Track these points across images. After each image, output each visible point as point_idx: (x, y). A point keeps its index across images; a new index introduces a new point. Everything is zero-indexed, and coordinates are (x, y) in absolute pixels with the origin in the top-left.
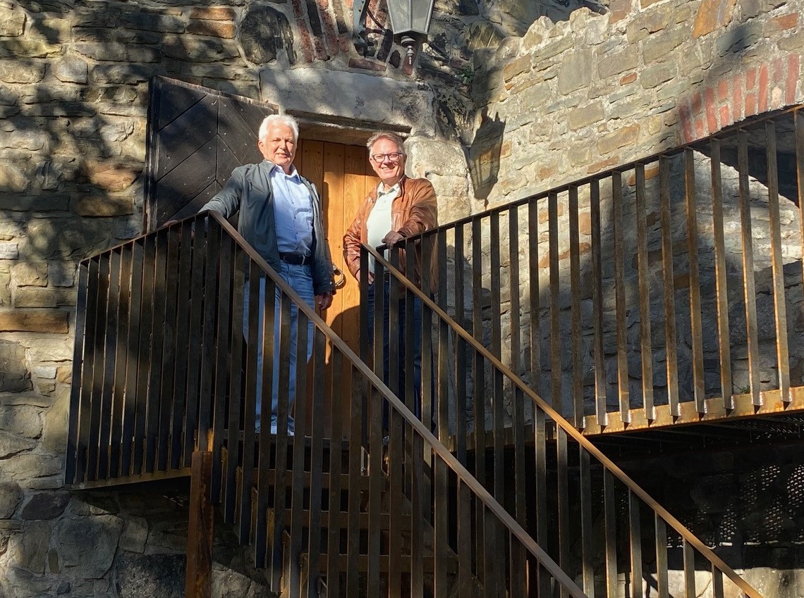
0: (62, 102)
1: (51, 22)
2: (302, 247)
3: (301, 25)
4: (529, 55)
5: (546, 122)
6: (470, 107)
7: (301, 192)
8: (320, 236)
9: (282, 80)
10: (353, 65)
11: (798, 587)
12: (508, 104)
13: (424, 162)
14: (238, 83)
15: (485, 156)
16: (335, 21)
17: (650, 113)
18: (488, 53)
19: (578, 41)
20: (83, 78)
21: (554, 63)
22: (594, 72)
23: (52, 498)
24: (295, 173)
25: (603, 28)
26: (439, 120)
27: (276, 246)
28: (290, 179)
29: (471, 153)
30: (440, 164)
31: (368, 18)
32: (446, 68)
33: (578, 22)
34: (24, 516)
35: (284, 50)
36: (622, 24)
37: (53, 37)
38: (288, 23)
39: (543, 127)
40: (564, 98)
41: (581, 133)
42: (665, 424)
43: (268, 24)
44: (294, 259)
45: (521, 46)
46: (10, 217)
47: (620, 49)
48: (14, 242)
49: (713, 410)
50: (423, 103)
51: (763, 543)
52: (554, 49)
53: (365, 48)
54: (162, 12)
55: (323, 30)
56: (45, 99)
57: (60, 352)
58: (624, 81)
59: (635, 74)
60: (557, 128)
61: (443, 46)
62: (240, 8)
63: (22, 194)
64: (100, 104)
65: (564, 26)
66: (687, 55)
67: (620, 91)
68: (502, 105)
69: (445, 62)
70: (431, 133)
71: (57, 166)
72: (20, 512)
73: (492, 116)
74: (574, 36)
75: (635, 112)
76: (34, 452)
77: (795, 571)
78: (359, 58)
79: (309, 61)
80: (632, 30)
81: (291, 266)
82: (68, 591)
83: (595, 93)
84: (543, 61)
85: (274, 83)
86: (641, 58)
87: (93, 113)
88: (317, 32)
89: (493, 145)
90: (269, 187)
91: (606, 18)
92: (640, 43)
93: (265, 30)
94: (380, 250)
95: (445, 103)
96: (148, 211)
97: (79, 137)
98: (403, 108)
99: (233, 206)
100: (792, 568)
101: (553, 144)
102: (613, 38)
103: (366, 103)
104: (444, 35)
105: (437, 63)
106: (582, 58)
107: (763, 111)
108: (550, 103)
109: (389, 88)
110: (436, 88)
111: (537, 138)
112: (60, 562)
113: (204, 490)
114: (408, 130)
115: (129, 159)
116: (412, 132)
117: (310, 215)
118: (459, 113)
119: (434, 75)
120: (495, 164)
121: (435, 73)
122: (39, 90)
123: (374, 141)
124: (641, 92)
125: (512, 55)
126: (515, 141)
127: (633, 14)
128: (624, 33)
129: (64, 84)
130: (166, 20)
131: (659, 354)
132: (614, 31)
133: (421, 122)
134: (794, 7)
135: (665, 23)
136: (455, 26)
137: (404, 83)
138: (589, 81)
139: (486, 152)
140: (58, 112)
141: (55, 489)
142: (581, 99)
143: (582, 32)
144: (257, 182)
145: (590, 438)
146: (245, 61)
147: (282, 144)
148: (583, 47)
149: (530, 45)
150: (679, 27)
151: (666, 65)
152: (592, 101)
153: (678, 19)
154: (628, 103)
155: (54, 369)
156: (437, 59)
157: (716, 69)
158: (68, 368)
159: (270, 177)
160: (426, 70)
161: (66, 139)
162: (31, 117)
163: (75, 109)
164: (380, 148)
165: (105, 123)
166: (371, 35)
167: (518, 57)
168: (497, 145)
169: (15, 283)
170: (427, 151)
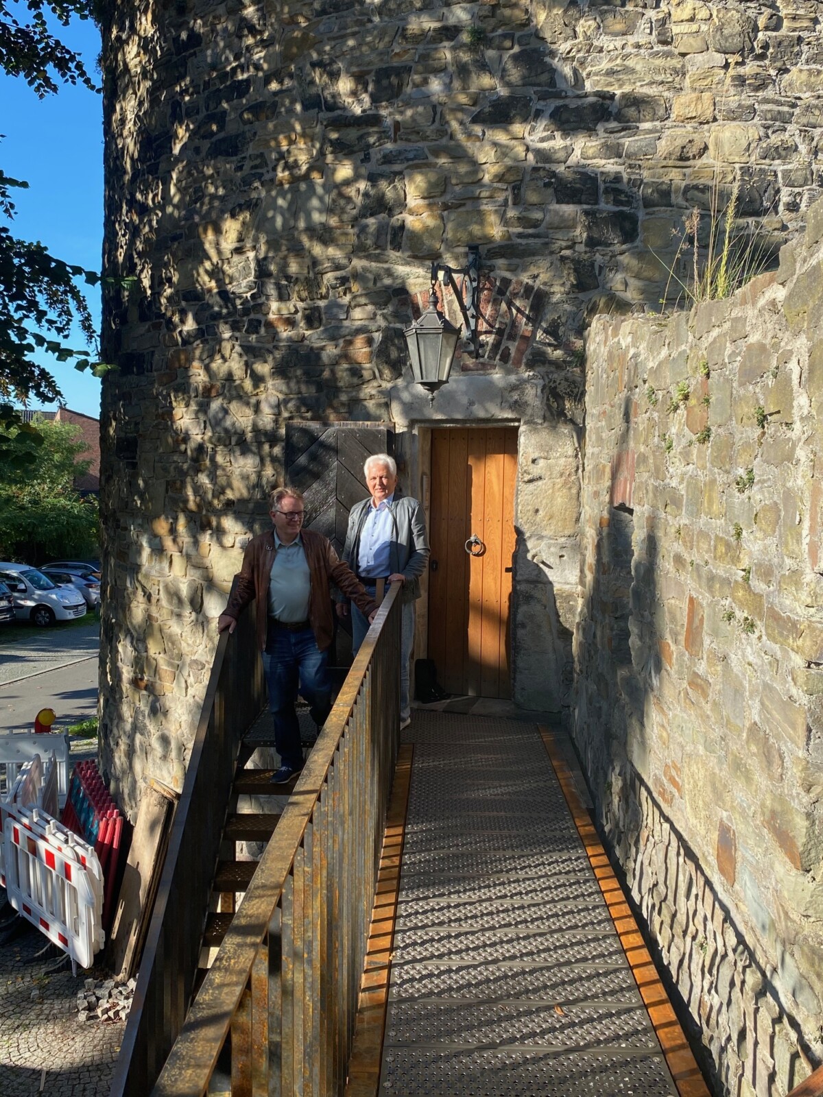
1: (259, 368)
6: (582, 388)
10: (465, 369)
13: (531, 450)
14: (372, 403)
20: (275, 410)
26: (548, 406)
30: (548, 449)
32: (558, 353)
37: (259, 381)
43: (395, 344)
50: (532, 392)
53: (477, 351)
54: (323, 348)
56: (257, 430)
58: (604, 415)
59: (606, 411)
61: (558, 328)
62: (377, 334)
63: (247, 501)
67: (603, 424)
69: (558, 346)
70: (540, 420)
71: (264, 481)
75: (605, 451)
78: (471, 362)
85: (399, 399)
93: (392, 351)
95: (556, 387)
98: (512, 401)
103: (477, 403)
104: (560, 317)
105: (549, 350)
109: (498, 384)
110: (546, 375)
114: (518, 420)
116: (523, 422)
118: (570, 396)
119: (545, 363)
121: (546, 360)
122: (253, 421)
124: (606, 432)
128: (606, 361)
129: (266, 417)
130: (325, 355)
133: (530, 413)
136: (573, 305)
140: (264, 440)
146: (378, 381)
156: (549, 345)
160: (536, 359)
161: (268, 461)
162: (251, 444)
163: (271, 436)
170: (533, 439)
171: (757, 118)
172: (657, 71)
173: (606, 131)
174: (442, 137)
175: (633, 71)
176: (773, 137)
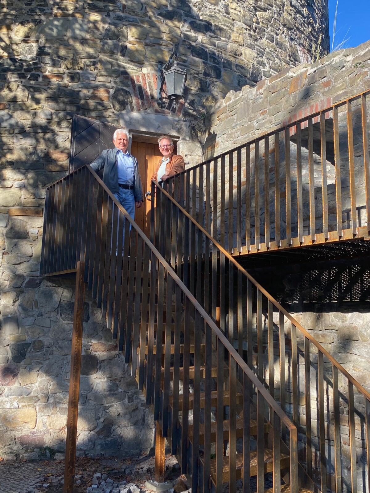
0: (41, 127)
1: (38, 96)
2: (129, 182)
3: (136, 96)
4: (226, 106)
5: (232, 133)
6: (204, 129)
7: (129, 160)
8: (137, 178)
9: (127, 117)
10: (156, 111)
11: (324, 320)
12: (218, 126)
13: (185, 151)
14: (109, 119)
15: (209, 148)
16: (149, 94)
17: (272, 126)
18: (211, 107)
19: (244, 99)
20: (49, 117)
21: (235, 108)
22: (250, 111)
23: (36, 280)
24: (127, 153)
25: (254, 93)
26: (191, 134)
27: (117, 181)
28: (125, 155)
29: (204, 147)
30: (191, 151)
31: (163, 93)
32: (194, 113)
33: (245, 91)
34: (26, 287)
35: (129, 106)
36: (261, 91)
37: (37, 102)
38: (130, 95)
39: (230, 135)
40: (239, 122)
41: (245, 136)
42: (264, 251)
43: (122, 95)
44: (126, 187)
45: (223, 103)
46: (19, 172)
47: (260, 100)
48: (23, 181)
49: (283, 245)
50: (185, 127)
51: (310, 302)
52: (235, 103)
53: (161, 105)
54: (80, 91)
55: (145, 98)
56: (34, 126)
57: (39, 224)
58: (262, 114)
59: (266, 111)
60: (236, 135)
61: (194, 104)
62: (112, 90)
63: (25, 162)
64: (55, 128)
65: (240, 93)
66: (286, 101)
67: (260, 118)
68: (216, 127)
69: (194, 111)
70: (188, 139)
71: (39, 152)
72: (24, 285)
73: (212, 132)
74: (243, 97)
75: (266, 126)
76: (30, 262)
77: (323, 314)
78: (159, 109)
79: (139, 110)
80: (265, 93)
81: (124, 189)
82: (42, 315)
83: (251, 120)
84: (231, 108)
85: (123, 119)
86: (268, 104)
87: (53, 131)
88: (142, 98)
89: (212, 143)
90: (116, 158)
91: (255, 88)
92: (268, 97)
93: (121, 98)
94: (160, 183)
95: (194, 127)
96: (71, 168)
97: (47, 141)
98: (177, 129)
99: (101, 165)
100: (322, 312)
101: (234, 141)
102: (258, 96)
103: (161, 127)
104: (194, 100)
105: (191, 111)
106: (246, 105)
107: (316, 122)
108: (234, 125)
109: (171, 121)
110: (190, 121)
111: (229, 139)
112: (39, 304)
113: (81, 277)
114: (179, 138)
115: (66, 149)
116: (180, 139)
117: (133, 170)
118: (200, 131)
119: (189, 116)
120: (213, 151)
121: (190, 115)
122: (32, 122)
123: (161, 140)
124: (268, 118)
125: (219, 107)
126: (220, 141)
127: (266, 86)
128: (262, 94)
129: (41, 120)
130: (81, 94)
131: (272, 225)
132: (258, 94)
133: (184, 135)
134: (330, 78)
135: (278, 89)
136: (199, 97)
137: (177, 119)
138: (249, 115)
139: (209, 147)
140: (39, 131)
141: (37, 276)
142: (245, 122)
143: (246, 95)
144: (112, 157)
145: (234, 257)
146: (113, 110)
147: (122, 141)
148: (246, 101)
149: (227, 102)
150: (284, 90)
151: (278, 106)
152: (249, 123)
153: (283, 87)
154: (263, 123)
155: (37, 230)
156: (191, 109)
157: (298, 106)
158: (42, 230)
159: (117, 154)
160: (186, 114)
161: (42, 141)
162: (29, 133)
163: (45, 129)
164: (163, 142)
165: (57, 135)
166: (164, 100)
167: (222, 107)
168: (214, 143)
169: (23, 197)
170: (186, 146)
171: (255, 50)
172: (226, 21)
173: (210, 36)
174: (146, 17)
175: (218, 18)
176: (260, 58)
